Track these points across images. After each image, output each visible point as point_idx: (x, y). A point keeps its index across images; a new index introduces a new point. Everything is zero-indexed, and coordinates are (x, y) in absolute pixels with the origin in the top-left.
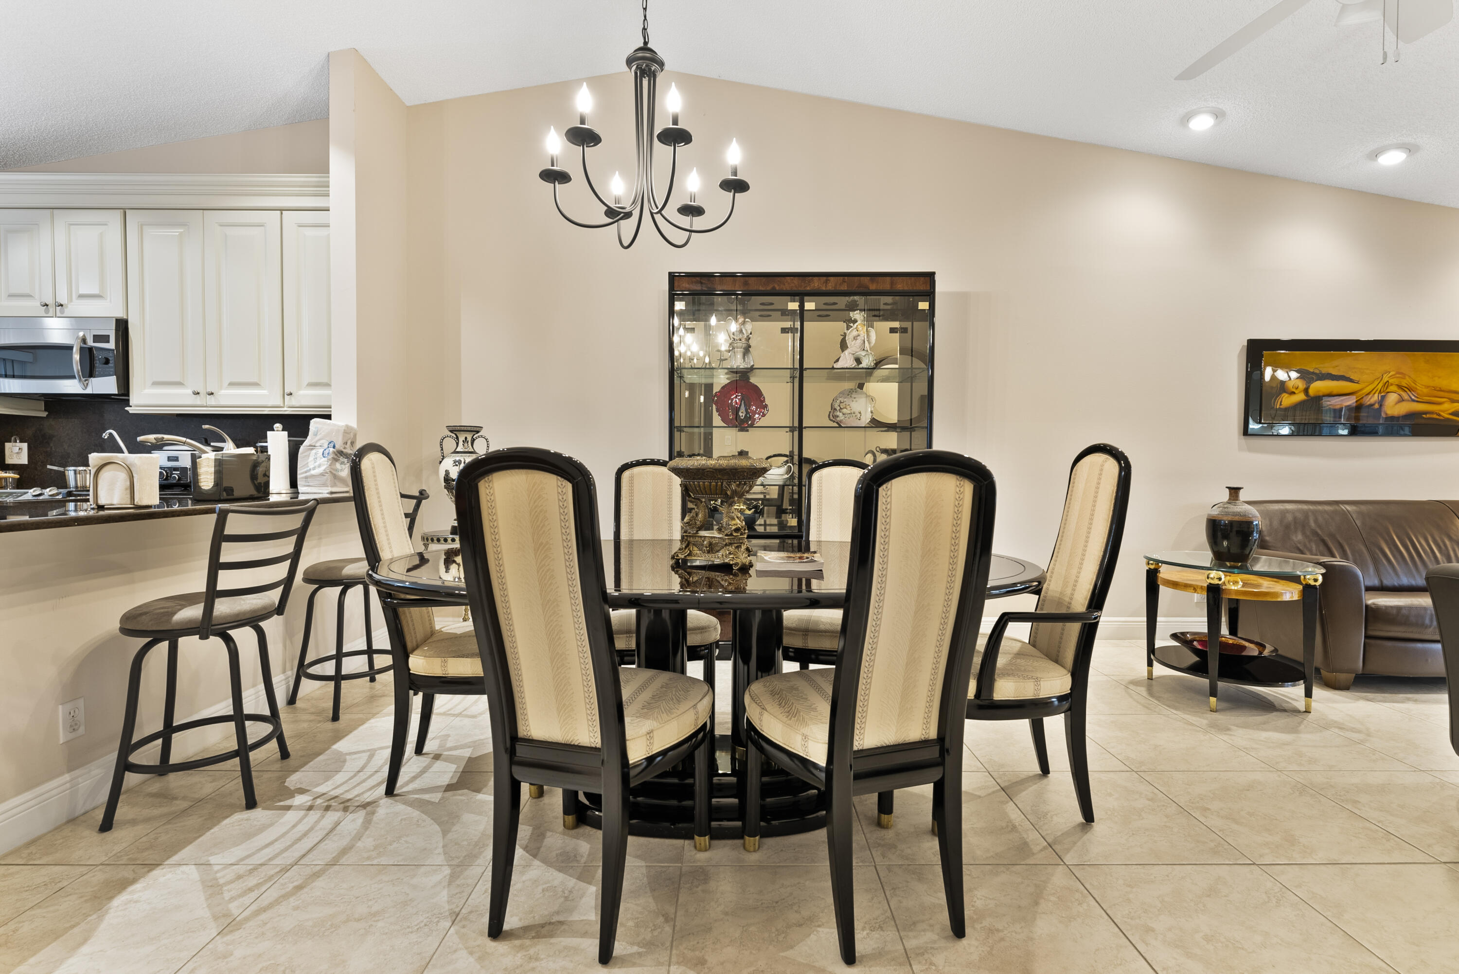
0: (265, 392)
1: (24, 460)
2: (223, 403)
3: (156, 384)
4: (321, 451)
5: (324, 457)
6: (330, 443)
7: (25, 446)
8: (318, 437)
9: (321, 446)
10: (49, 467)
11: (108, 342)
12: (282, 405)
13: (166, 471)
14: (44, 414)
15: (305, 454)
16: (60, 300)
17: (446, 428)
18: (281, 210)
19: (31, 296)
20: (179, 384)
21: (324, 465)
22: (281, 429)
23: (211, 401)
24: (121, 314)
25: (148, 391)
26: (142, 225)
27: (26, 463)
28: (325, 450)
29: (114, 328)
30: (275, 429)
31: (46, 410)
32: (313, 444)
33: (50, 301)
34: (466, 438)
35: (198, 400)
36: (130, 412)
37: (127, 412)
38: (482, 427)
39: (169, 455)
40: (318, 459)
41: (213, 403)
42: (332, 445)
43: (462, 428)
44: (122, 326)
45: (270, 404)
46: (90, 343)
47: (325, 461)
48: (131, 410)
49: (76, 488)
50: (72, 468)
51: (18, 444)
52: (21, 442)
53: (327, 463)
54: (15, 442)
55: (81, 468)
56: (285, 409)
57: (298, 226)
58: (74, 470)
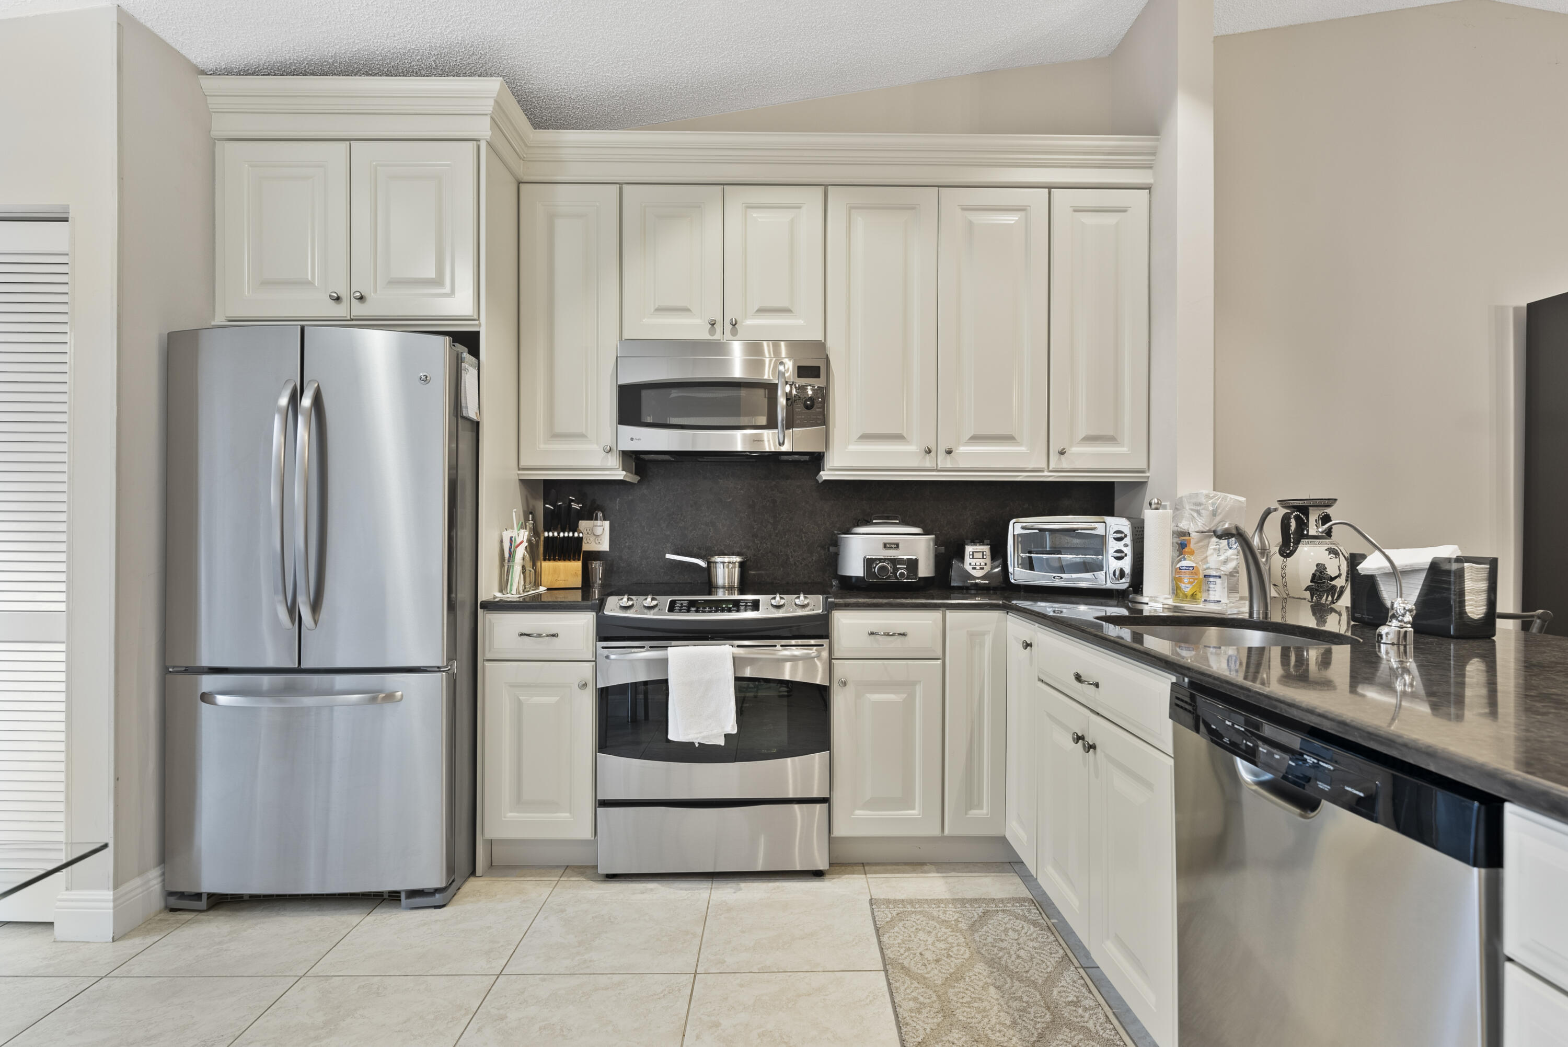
0: (1023, 449)
1: (605, 546)
2: (962, 465)
3: (866, 437)
5: (1231, 548)
7: (607, 524)
10: (669, 556)
11: (818, 376)
12: (1045, 468)
14: (636, 480)
15: (1201, 544)
16: (732, 317)
18: (1050, 187)
19: (688, 310)
20: (899, 437)
21: (1233, 560)
23: (945, 462)
24: (816, 335)
25: (852, 448)
26: (850, 209)
27: (607, 549)
29: (825, 357)
31: (637, 474)
33: (718, 317)
35: (928, 462)
36: (822, 478)
37: (817, 477)
38: (1336, 500)
39: (886, 541)
40: (1222, 551)
41: (949, 465)
43: (1323, 501)
45: (1031, 466)
46: (793, 378)
47: (1233, 555)
48: (825, 475)
49: (724, 587)
50: (718, 559)
51: (599, 523)
52: (605, 519)
53: (1236, 557)
54: (596, 519)
55: (726, 559)
56: (1046, 473)
57: (1075, 211)
58: (724, 563)
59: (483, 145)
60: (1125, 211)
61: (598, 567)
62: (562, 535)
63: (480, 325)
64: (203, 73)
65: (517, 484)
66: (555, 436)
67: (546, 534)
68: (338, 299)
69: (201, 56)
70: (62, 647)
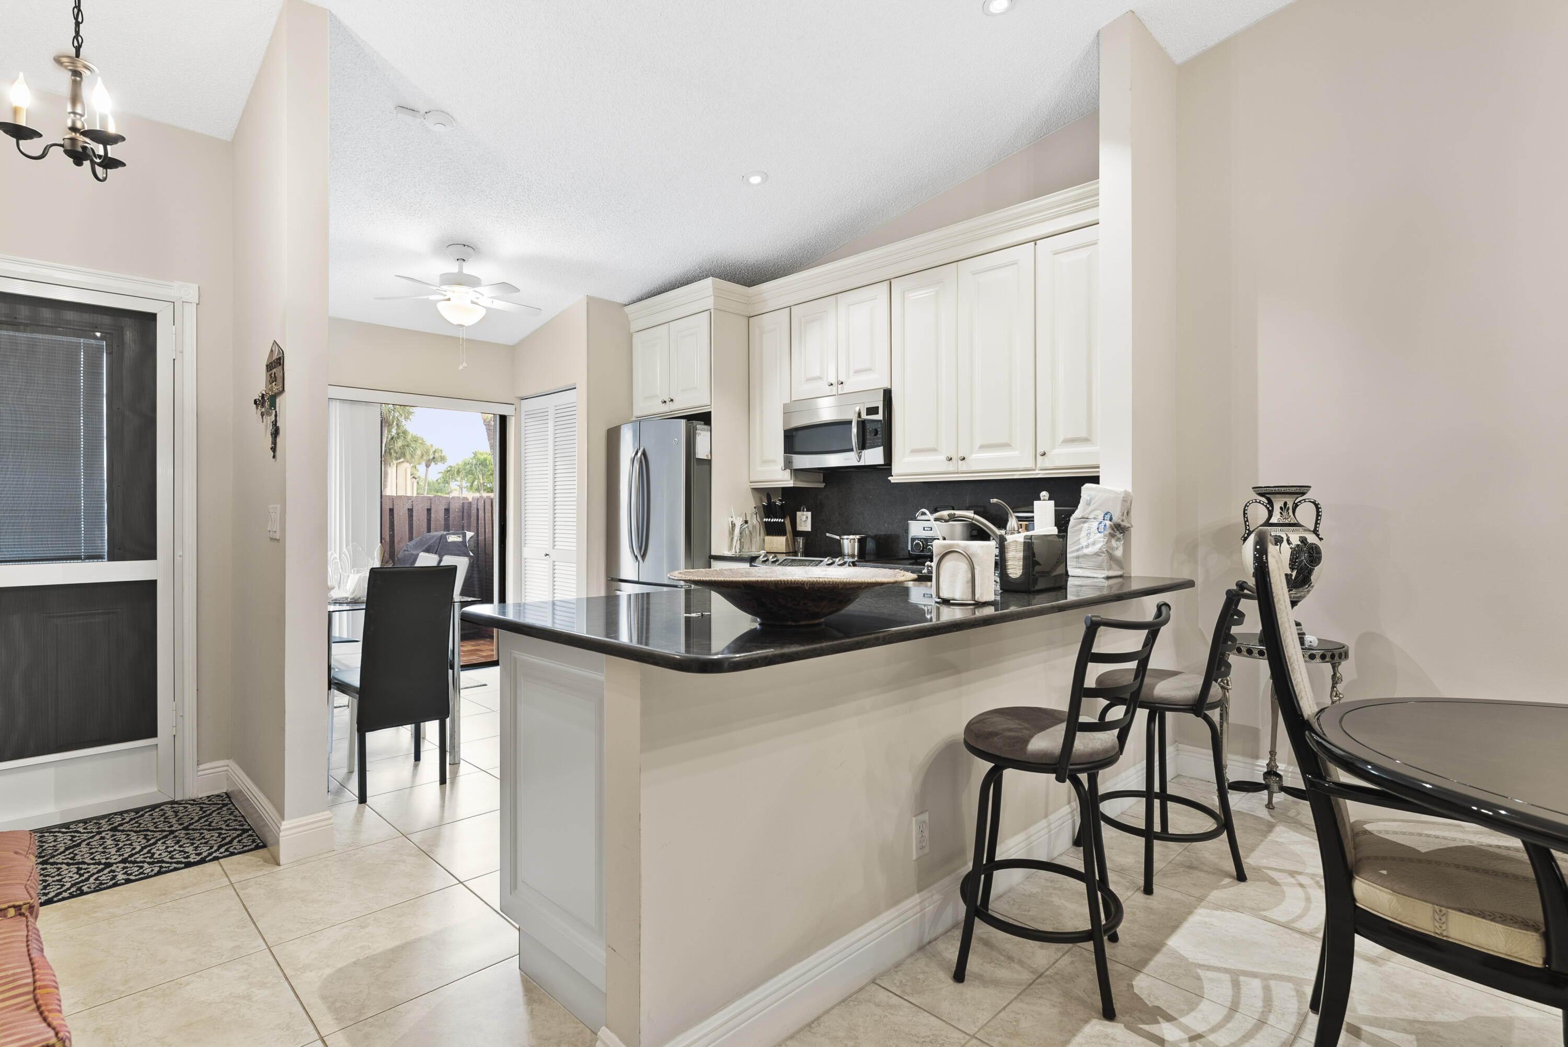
0: (1016, 453)
1: (808, 528)
2: (973, 468)
3: (914, 451)
4: (1095, 524)
5: (1100, 532)
6: (1106, 514)
7: (809, 514)
8: (1091, 508)
9: (1095, 518)
10: (828, 535)
11: (877, 413)
12: (1034, 468)
13: (922, 542)
14: (822, 485)
15: (1076, 528)
16: (841, 379)
17: (1252, 490)
18: (1035, 241)
19: (821, 378)
20: (934, 450)
21: (1100, 542)
22: (1047, 498)
23: (963, 466)
24: (886, 385)
25: (908, 460)
26: (904, 292)
27: (810, 530)
28: (1100, 523)
29: (882, 399)
30: (1042, 498)
31: (824, 482)
32: (1086, 516)
33: (834, 381)
34: (1285, 504)
35: (951, 467)
36: (892, 482)
37: (890, 481)
38: (1310, 487)
39: (925, 526)
40: (1092, 535)
41: (965, 469)
42: (1108, 516)
43: (1283, 489)
44: (888, 395)
45: (1022, 466)
46: (864, 416)
47: (1101, 538)
48: (893, 479)
49: (848, 555)
50: (845, 537)
51: (805, 513)
52: (807, 511)
53: (1103, 539)
54: (804, 511)
55: (851, 537)
56: (1037, 472)
57: (1055, 254)
58: (847, 539)
59: (712, 311)
60: (1096, 244)
61: (801, 540)
62: (772, 520)
63: (711, 408)
64: (626, 305)
65: (750, 491)
66: (765, 462)
67: (765, 520)
68: (665, 402)
69: (622, 297)
70: (575, 565)
